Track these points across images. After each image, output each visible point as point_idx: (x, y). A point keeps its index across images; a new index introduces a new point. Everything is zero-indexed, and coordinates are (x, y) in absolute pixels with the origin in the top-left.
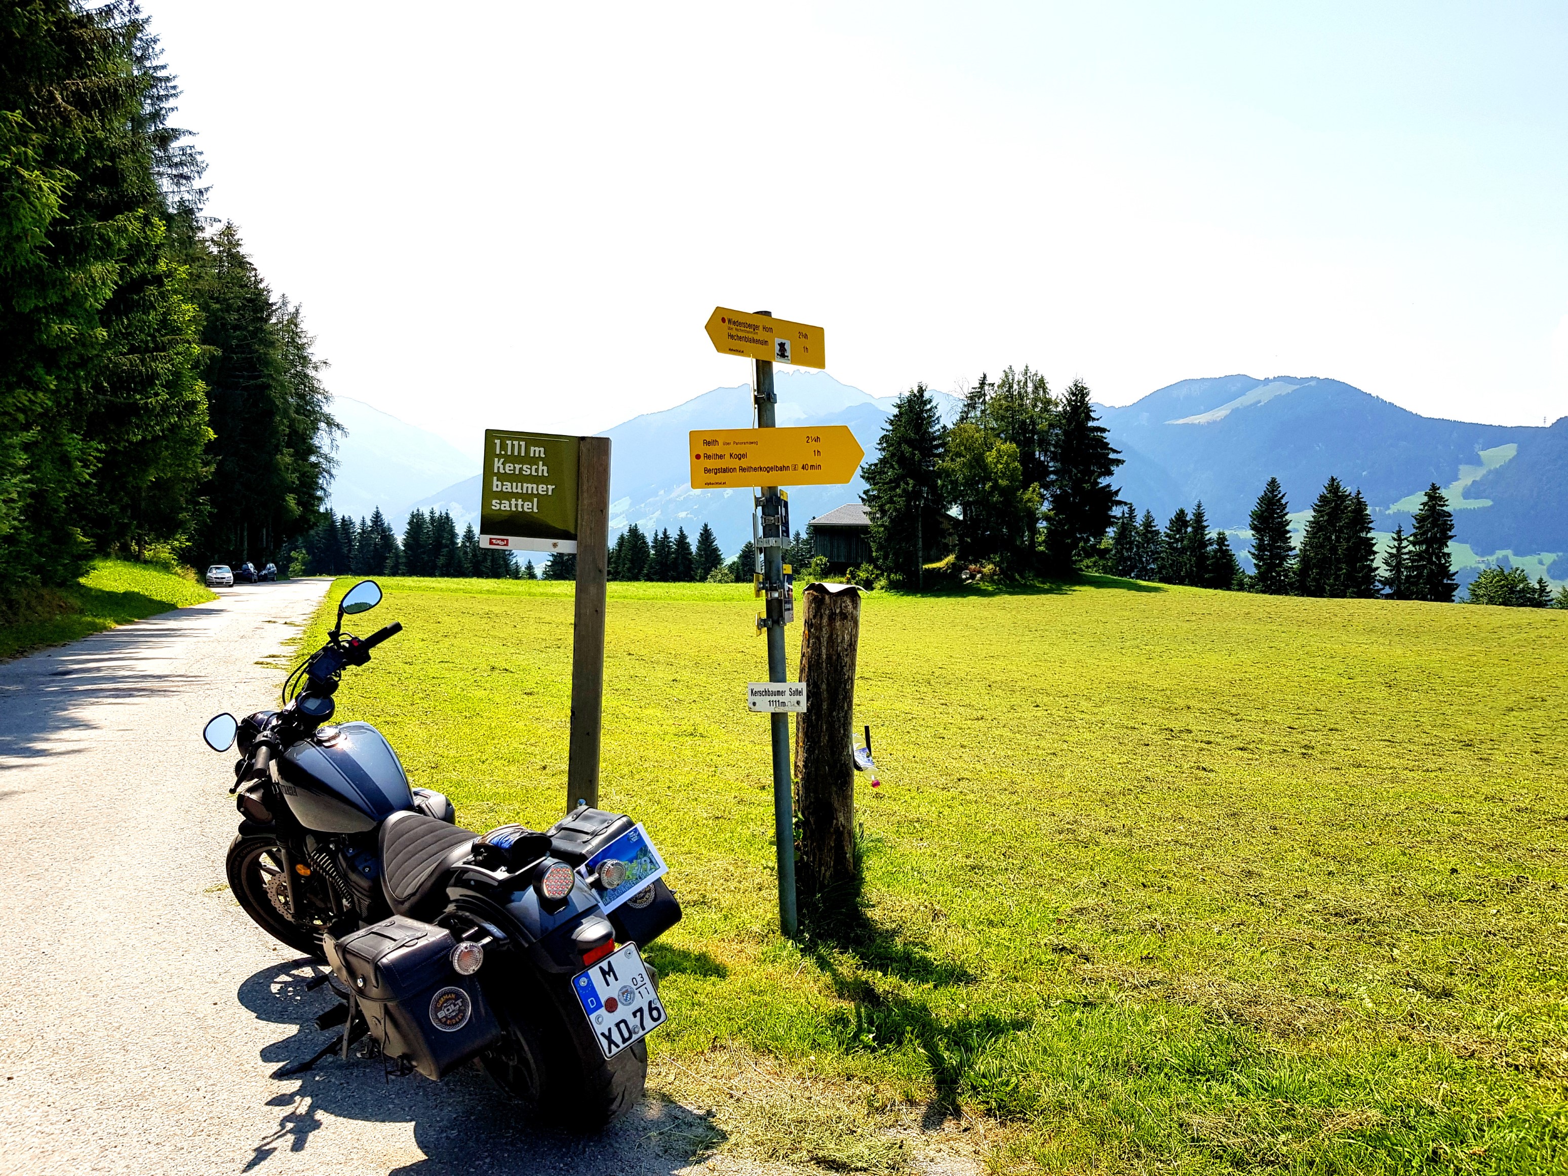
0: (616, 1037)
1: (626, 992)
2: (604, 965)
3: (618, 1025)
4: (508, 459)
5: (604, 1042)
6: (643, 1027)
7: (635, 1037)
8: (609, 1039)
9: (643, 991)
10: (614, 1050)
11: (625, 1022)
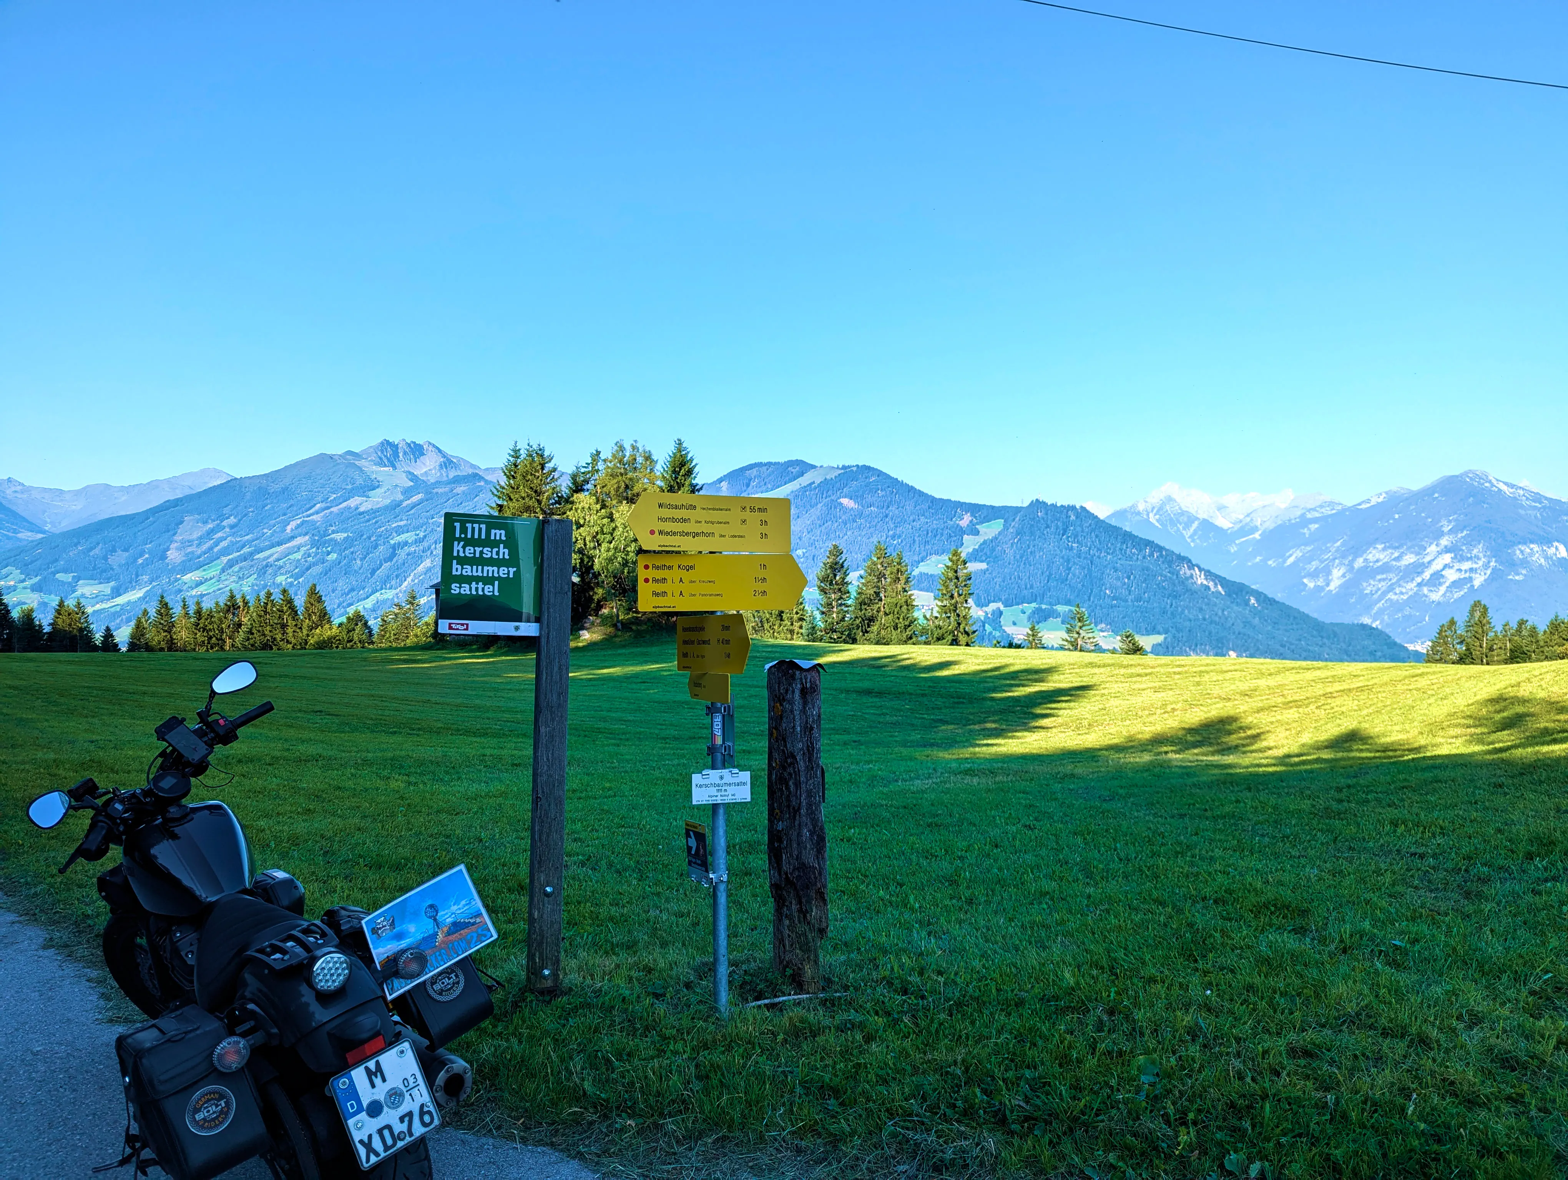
0: (377, 1144)
1: (395, 1096)
2: (371, 1065)
4: (469, 542)
5: (362, 1151)
6: (411, 1135)
7: (400, 1144)
8: (368, 1145)
9: (415, 1092)
10: (373, 1159)
11: (389, 1127)
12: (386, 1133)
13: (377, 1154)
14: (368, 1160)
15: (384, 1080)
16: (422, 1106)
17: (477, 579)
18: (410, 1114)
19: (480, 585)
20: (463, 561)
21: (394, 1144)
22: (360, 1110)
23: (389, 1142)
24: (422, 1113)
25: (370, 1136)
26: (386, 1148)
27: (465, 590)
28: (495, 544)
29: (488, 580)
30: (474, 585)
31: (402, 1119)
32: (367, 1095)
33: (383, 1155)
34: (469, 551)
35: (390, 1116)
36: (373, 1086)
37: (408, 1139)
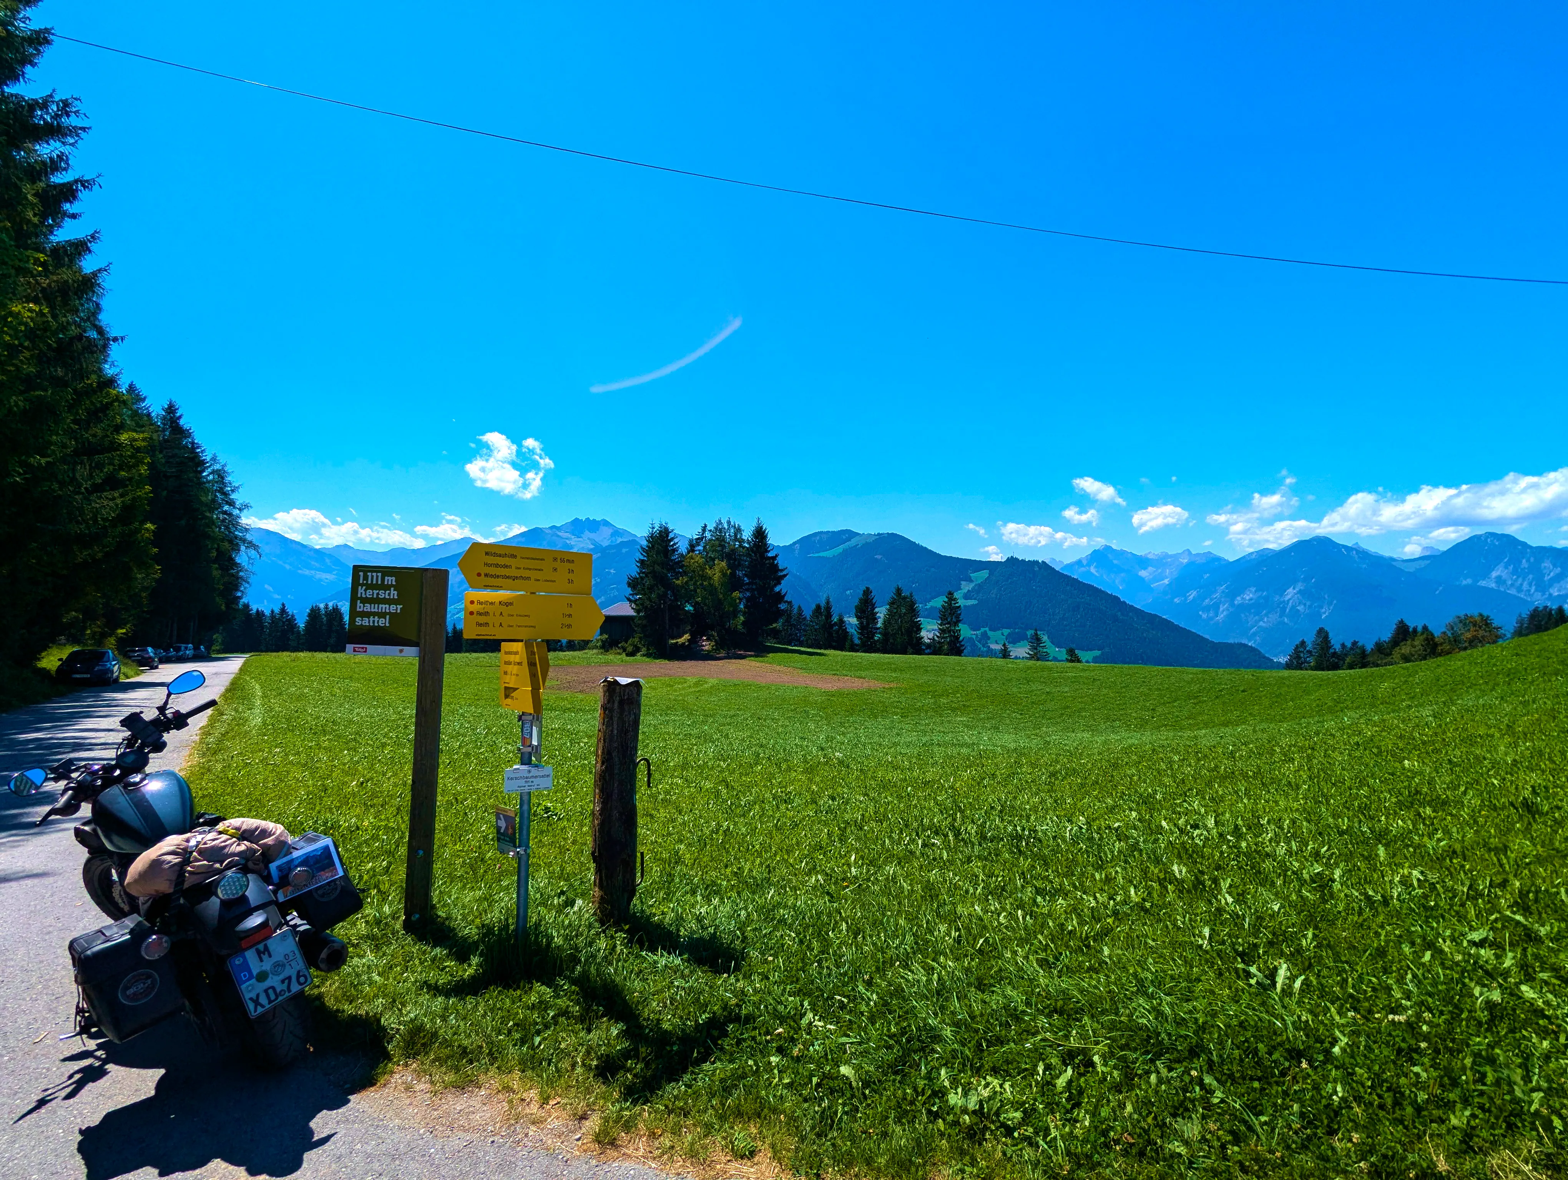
0: (263, 1000)
1: (279, 966)
2: (261, 947)
3: (266, 991)
4: (370, 587)
5: (251, 1006)
6: (289, 991)
7: (280, 998)
8: (256, 1002)
9: (293, 963)
10: (260, 1010)
11: (273, 988)
12: (271, 991)
13: (263, 1006)
14: (255, 1011)
15: (270, 956)
16: (299, 972)
17: (374, 614)
18: (289, 978)
19: (376, 618)
20: (365, 601)
21: (276, 999)
22: (251, 977)
23: (273, 997)
24: (298, 977)
25: (258, 996)
26: (270, 1002)
27: (366, 622)
28: (387, 588)
29: (382, 615)
30: (371, 618)
31: (283, 982)
32: (256, 967)
33: (268, 1006)
34: (369, 592)
35: (274, 981)
36: (261, 960)
37: (287, 994)
